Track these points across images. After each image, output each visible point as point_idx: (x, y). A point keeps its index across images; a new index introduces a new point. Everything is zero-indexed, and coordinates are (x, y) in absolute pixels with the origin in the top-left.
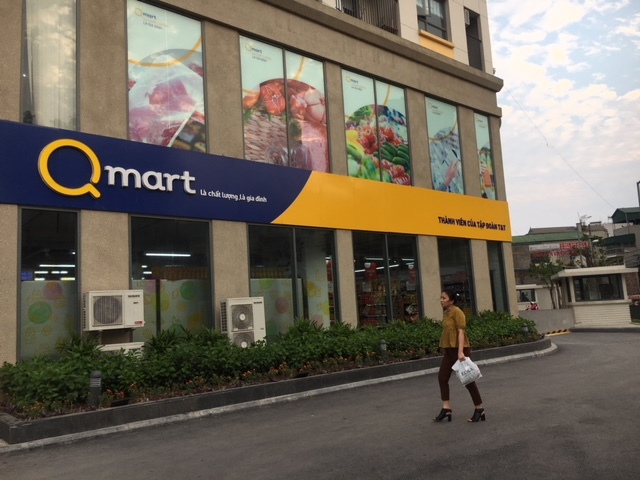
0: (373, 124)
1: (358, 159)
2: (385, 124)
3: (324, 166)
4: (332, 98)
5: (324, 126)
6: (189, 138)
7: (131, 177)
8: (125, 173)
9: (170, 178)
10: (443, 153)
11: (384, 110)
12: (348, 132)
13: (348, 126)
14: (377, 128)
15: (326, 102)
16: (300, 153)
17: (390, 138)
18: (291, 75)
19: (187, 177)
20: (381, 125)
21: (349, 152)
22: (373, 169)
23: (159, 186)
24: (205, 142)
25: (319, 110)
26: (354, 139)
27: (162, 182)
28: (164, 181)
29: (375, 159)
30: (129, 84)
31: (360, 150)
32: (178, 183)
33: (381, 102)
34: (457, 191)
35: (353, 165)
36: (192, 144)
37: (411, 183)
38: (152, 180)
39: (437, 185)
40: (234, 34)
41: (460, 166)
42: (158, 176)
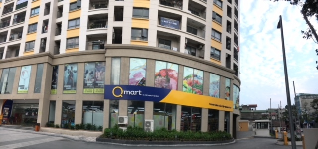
0: (192, 79)
1: (186, 88)
2: (196, 79)
3: (176, 89)
4: (180, 73)
5: (177, 80)
6: (141, 83)
7: (128, 93)
8: (127, 92)
9: (136, 92)
10: (214, 87)
11: (196, 76)
12: (184, 81)
13: (184, 79)
14: (193, 80)
15: (178, 74)
16: (169, 86)
17: (197, 83)
18: (169, 68)
19: (140, 92)
20: (195, 79)
21: (183, 86)
22: (190, 90)
23: (134, 94)
24: (145, 84)
25: (176, 76)
26: (185, 83)
27: (134, 93)
28: (135, 93)
29: (191, 88)
30: (129, 74)
31: (187, 85)
32: (138, 93)
33: (195, 74)
34: (217, 97)
35: (184, 89)
36: (142, 85)
37: (202, 94)
38: (132, 93)
39: (210, 95)
40: (154, 61)
41: (218, 91)
42: (134, 92)
